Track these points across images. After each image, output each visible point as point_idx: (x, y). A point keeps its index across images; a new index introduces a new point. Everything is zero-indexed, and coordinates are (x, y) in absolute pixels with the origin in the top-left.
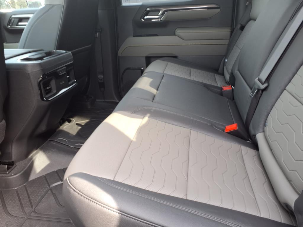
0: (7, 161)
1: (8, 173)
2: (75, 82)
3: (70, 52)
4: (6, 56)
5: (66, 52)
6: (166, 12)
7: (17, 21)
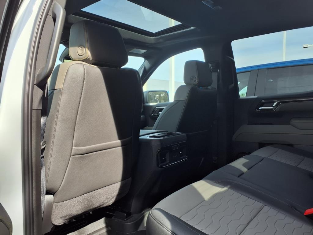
0: (127, 211)
1: (125, 220)
2: (186, 157)
3: (185, 134)
4: (140, 134)
5: (182, 134)
6: (281, 104)
7: (158, 111)
